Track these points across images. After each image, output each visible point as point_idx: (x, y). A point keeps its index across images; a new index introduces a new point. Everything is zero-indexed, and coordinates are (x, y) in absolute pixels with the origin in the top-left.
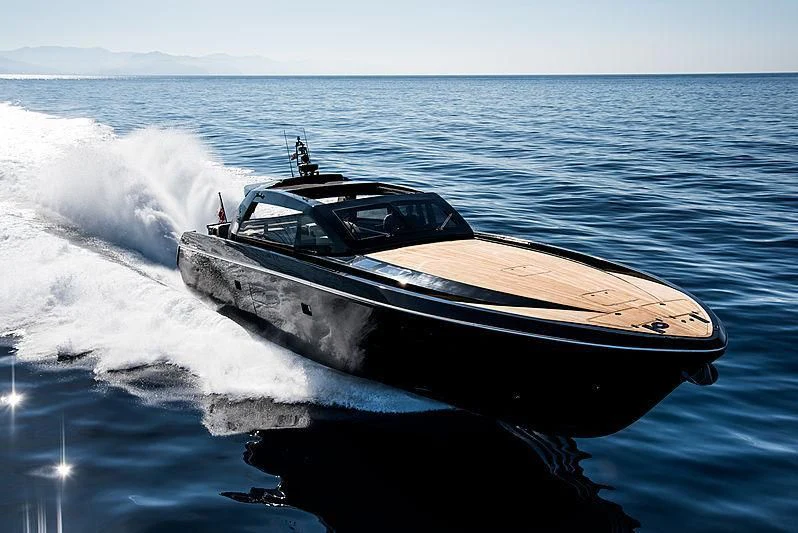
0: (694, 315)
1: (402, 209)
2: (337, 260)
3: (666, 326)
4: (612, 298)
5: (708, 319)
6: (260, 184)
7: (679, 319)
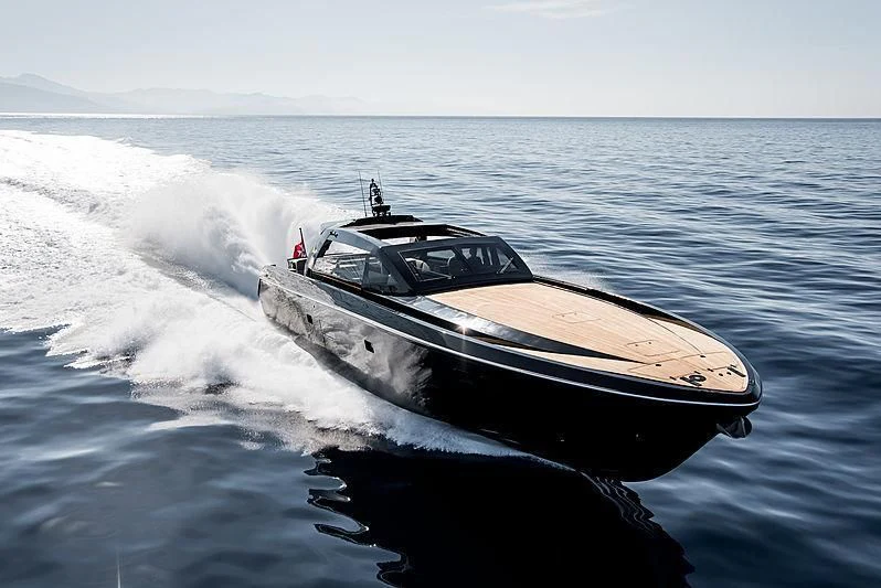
0: (732, 369)
1: (466, 253)
2: (399, 300)
3: (703, 379)
4: (655, 349)
5: (745, 373)
6: (335, 223)
7: (716, 373)
